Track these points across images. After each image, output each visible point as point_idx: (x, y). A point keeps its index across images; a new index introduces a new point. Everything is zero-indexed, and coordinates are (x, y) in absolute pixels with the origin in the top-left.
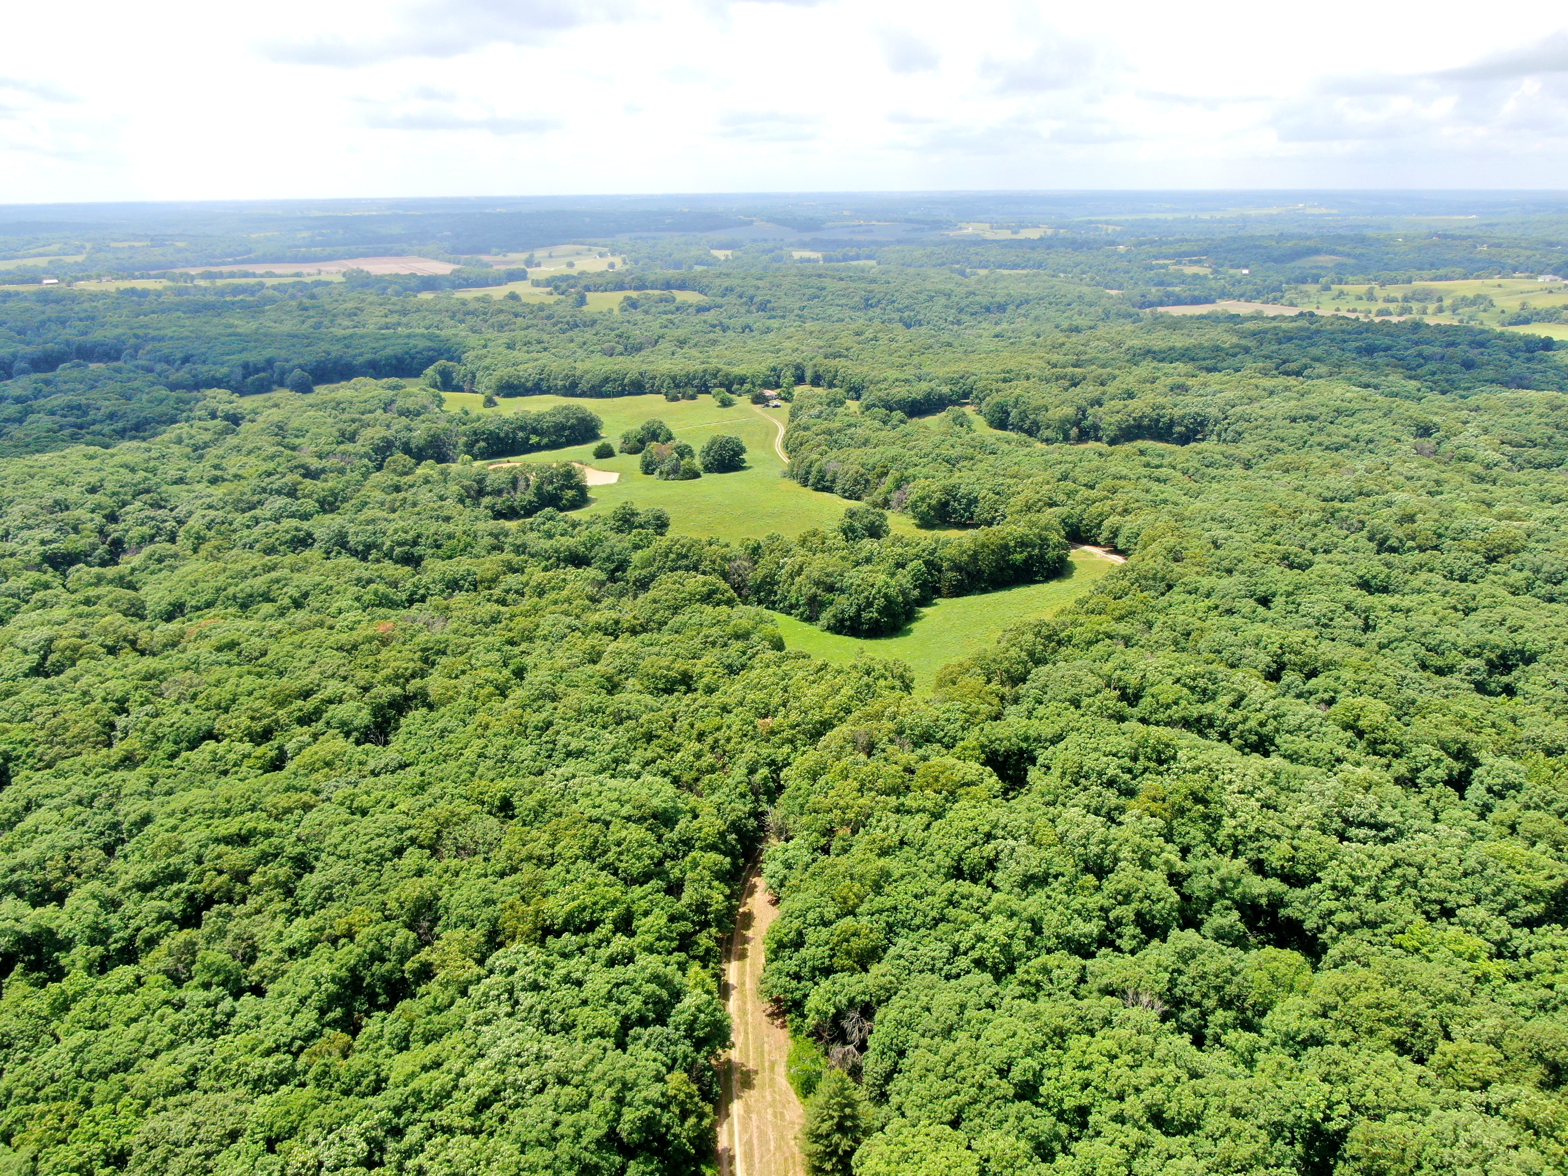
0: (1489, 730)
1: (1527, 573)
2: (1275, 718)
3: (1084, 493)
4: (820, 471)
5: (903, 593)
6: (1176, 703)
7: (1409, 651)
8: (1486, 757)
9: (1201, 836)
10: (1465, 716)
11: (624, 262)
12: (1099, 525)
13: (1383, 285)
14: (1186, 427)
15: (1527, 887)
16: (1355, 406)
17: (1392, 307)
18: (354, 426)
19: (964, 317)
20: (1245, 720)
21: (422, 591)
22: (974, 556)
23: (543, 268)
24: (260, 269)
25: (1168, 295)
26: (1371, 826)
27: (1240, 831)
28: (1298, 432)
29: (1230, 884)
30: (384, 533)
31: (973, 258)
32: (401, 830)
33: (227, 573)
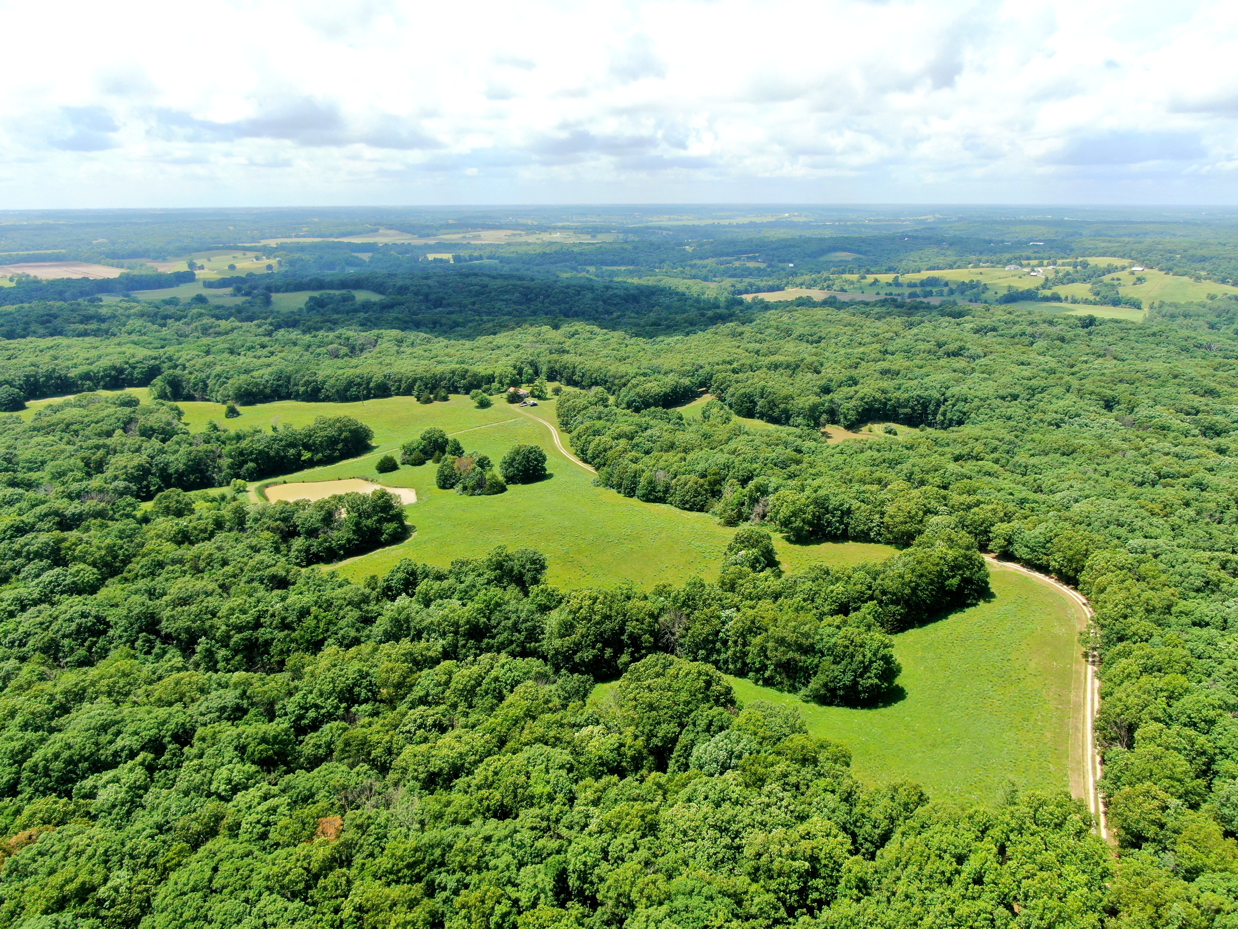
4: (650, 482)
11: (280, 264)
13: (902, 274)
14: (912, 408)
18: (101, 452)
21: (312, 714)
23: (207, 271)
30: (214, 615)
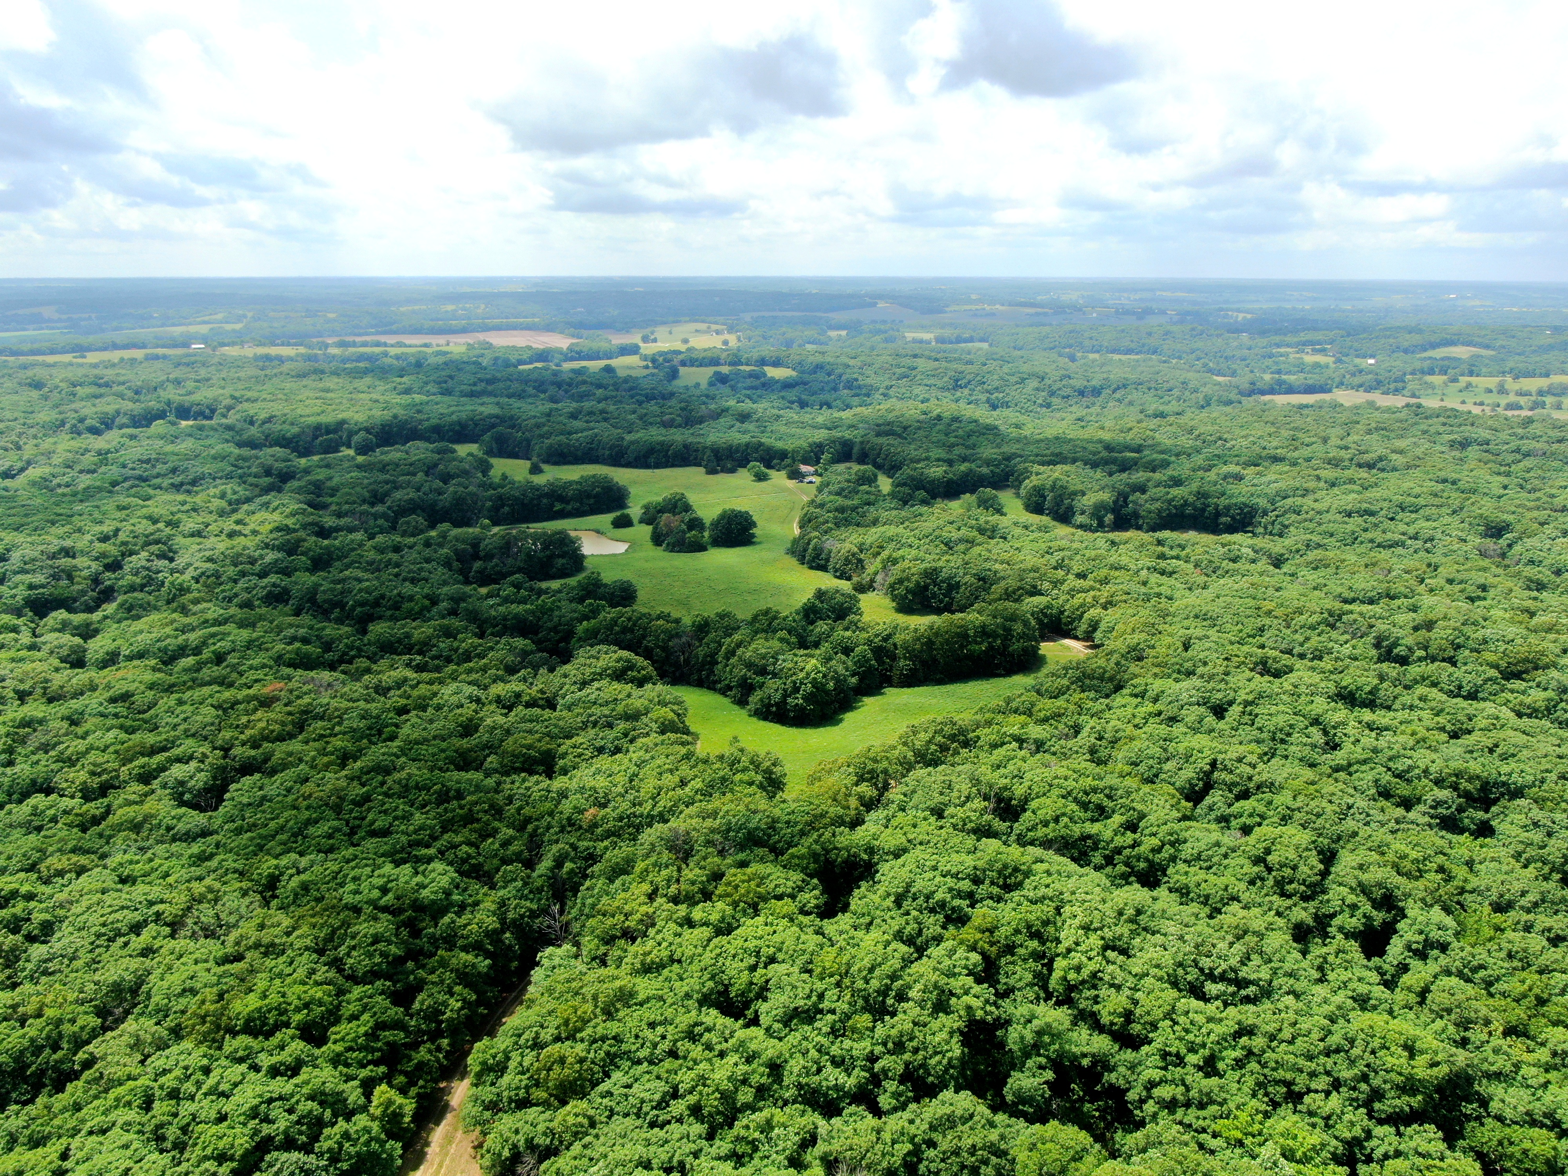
0: (1432, 876)
1: (1550, 694)
2: (1172, 844)
3: (1072, 582)
4: (815, 549)
5: (838, 680)
6: (1056, 820)
7: (1370, 776)
8: (1413, 910)
9: (1029, 977)
10: (1404, 857)
11: (739, 340)
12: (1081, 617)
13: (1516, 378)
15: (1400, 1074)
16: (1421, 501)
17: (1522, 401)
18: (389, 487)
19: (1055, 400)
20: (1135, 844)
22: (930, 643)
23: (659, 344)
24: (391, 339)
25: (1280, 383)
26: (1230, 982)
27: (1072, 976)
28: (1350, 528)
29: (1046, 1039)
30: (350, 593)
31: (1087, 343)
32: (151, 903)
33: (175, 625)
